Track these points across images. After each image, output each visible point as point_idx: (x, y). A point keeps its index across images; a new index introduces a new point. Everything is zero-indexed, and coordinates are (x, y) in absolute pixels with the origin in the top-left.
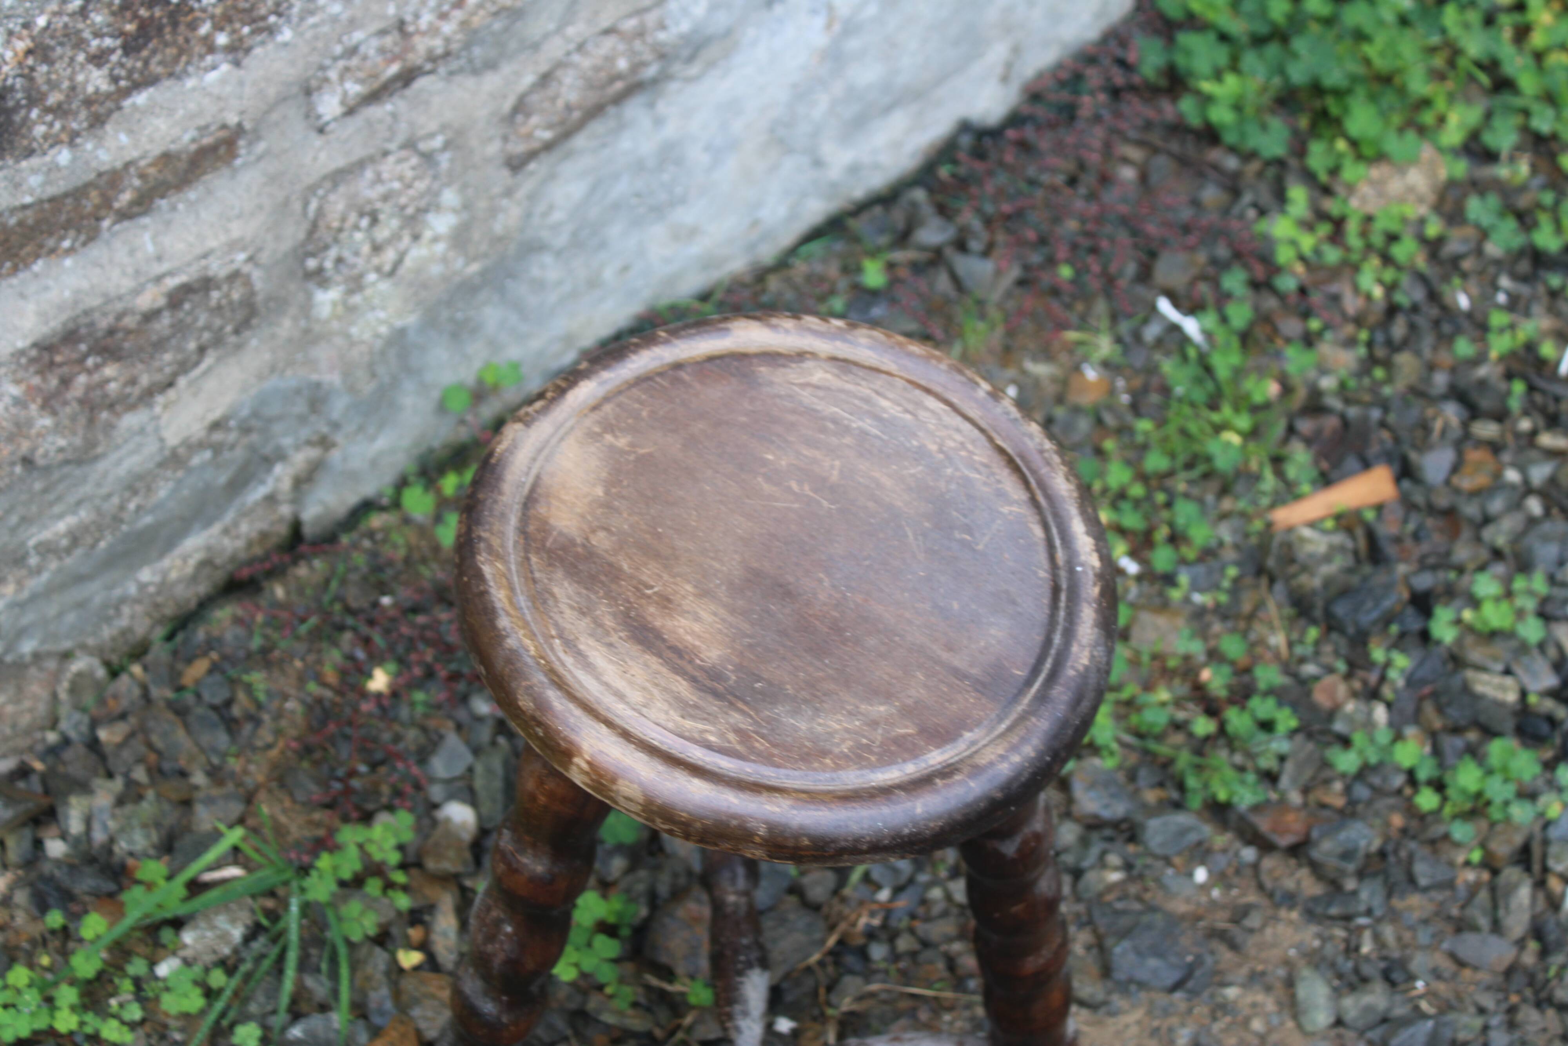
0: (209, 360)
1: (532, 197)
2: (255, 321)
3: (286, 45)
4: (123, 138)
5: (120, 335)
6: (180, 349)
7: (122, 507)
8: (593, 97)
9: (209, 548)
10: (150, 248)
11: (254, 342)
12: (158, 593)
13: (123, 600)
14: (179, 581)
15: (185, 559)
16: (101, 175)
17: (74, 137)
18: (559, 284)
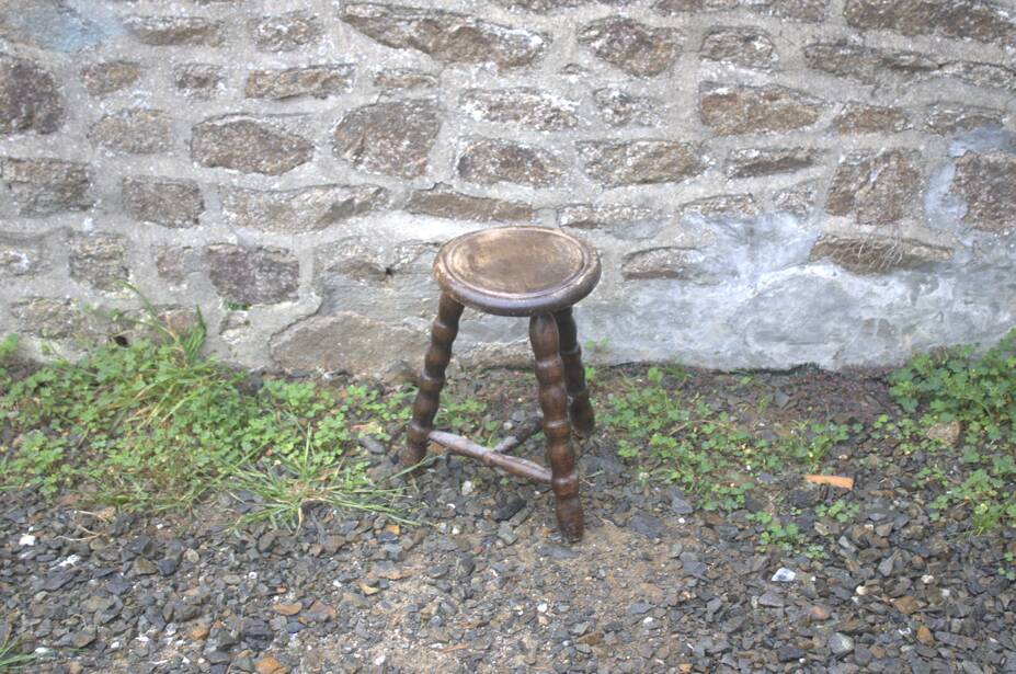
1: (632, 291)
3: (551, 191)
4: (496, 192)
8: (657, 268)
9: (502, 348)
12: (482, 352)
13: (471, 348)
14: (489, 351)
15: (494, 345)
16: (487, 198)
17: (482, 184)
18: (637, 329)
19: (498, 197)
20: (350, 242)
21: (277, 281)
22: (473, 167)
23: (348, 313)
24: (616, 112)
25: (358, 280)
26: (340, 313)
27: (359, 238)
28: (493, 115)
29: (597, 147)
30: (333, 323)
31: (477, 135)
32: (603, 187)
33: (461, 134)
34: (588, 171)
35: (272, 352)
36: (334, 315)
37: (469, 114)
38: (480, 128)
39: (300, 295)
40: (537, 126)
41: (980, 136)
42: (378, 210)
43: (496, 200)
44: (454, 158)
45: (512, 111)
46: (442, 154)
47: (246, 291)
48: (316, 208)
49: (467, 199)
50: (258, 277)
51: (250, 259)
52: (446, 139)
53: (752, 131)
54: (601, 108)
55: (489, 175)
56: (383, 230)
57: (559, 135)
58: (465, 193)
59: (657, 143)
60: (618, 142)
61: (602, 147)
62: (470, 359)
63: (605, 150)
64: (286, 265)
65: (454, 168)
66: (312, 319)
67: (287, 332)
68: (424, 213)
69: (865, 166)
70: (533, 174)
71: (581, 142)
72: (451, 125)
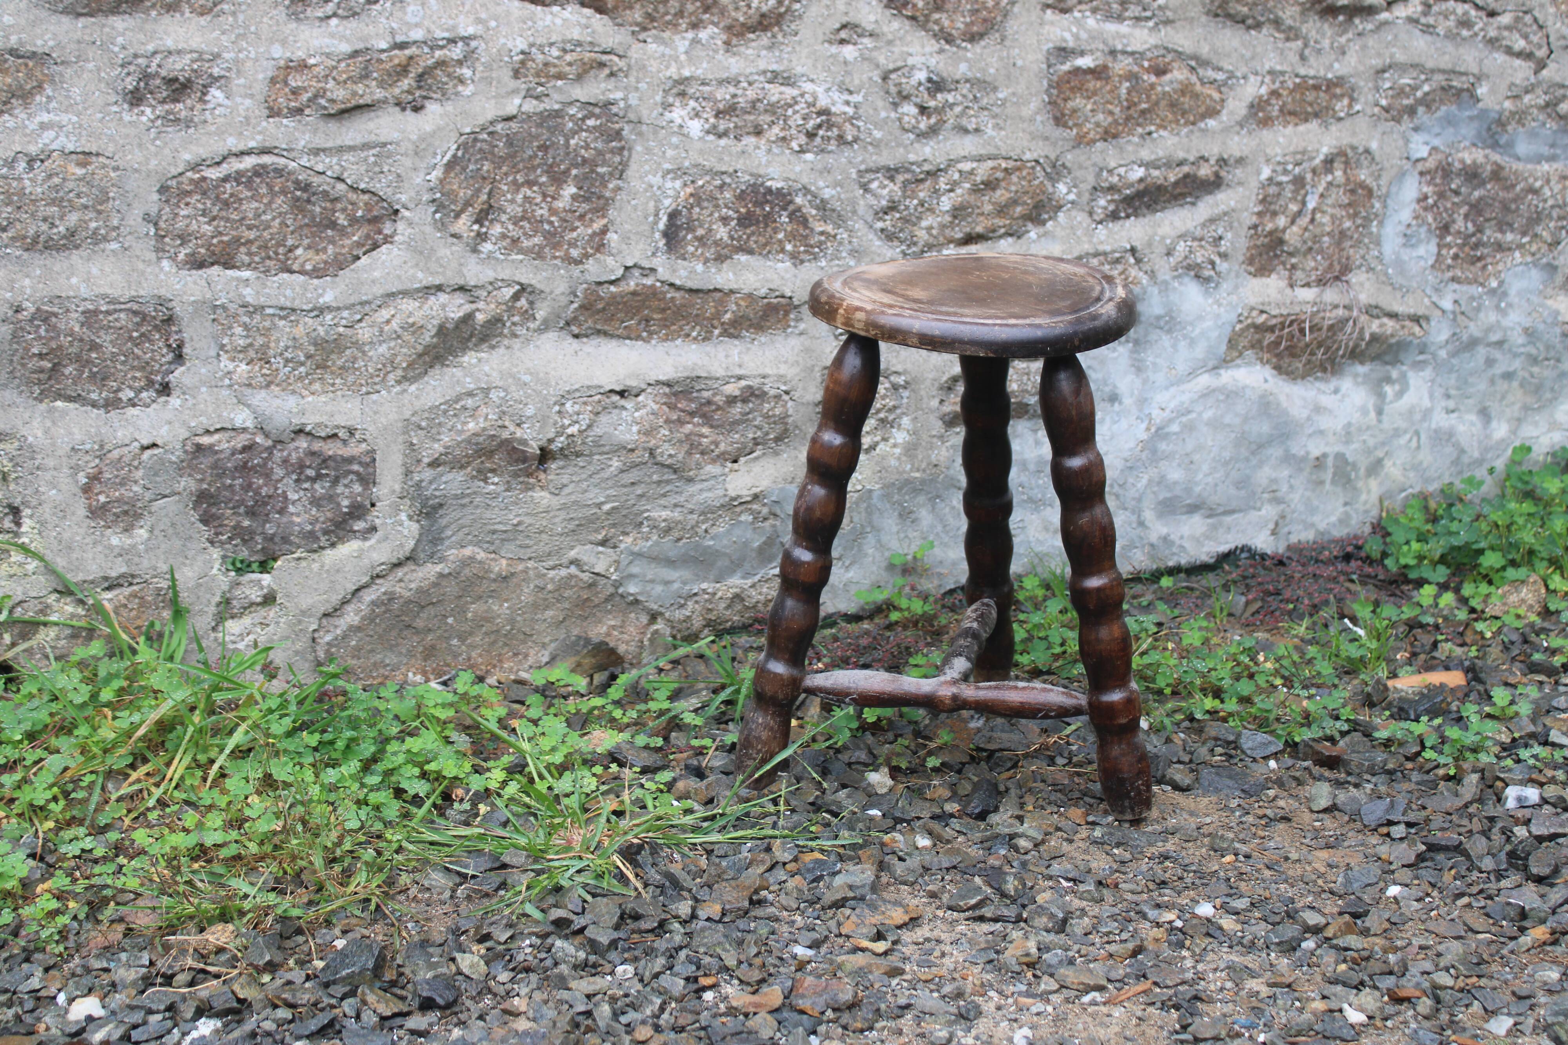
0: (758, 452)
4: (731, 275)
5: (713, 407)
6: (744, 435)
7: (697, 523)
9: (743, 589)
10: (736, 358)
12: (710, 601)
13: (691, 595)
14: (722, 599)
15: (729, 587)
16: (716, 290)
17: (706, 261)
19: (734, 286)
20: (469, 402)
21: (331, 498)
22: (691, 229)
23: (468, 551)
24: (923, 110)
25: (485, 480)
26: (452, 554)
27: (486, 391)
28: (722, 125)
29: (892, 179)
30: (441, 575)
31: (696, 166)
32: (905, 254)
33: (667, 166)
34: (880, 225)
35: (321, 655)
36: (442, 560)
37: (681, 126)
38: (701, 152)
39: (378, 522)
40: (795, 145)
41: (1449, 121)
42: (515, 335)
43: (732, 292)
44: (657, 215)
45: (752, 118)
46: (635, 208)
47: (270, 529)
48: (407, 336)
49: (678, 295)
50: (293, 496)
51: (278, 455)
52: (641, 177)
53: (1131, 133)
54: (895, 105)
55: (716, 243)
56: (528, 372)
57: (830, 159)
58: (678, 282)
59: (990, 164)
60: (926, 167)
61: (900, 178)
63: (905, 184)
64: (350, 460)
65: (657, 235)
66: (400, 573)
67: (349, 608)
68: (599, 332)
69: (1299, 182)
70: (791, 237)
71: (868, 171)
72: (648, 151)
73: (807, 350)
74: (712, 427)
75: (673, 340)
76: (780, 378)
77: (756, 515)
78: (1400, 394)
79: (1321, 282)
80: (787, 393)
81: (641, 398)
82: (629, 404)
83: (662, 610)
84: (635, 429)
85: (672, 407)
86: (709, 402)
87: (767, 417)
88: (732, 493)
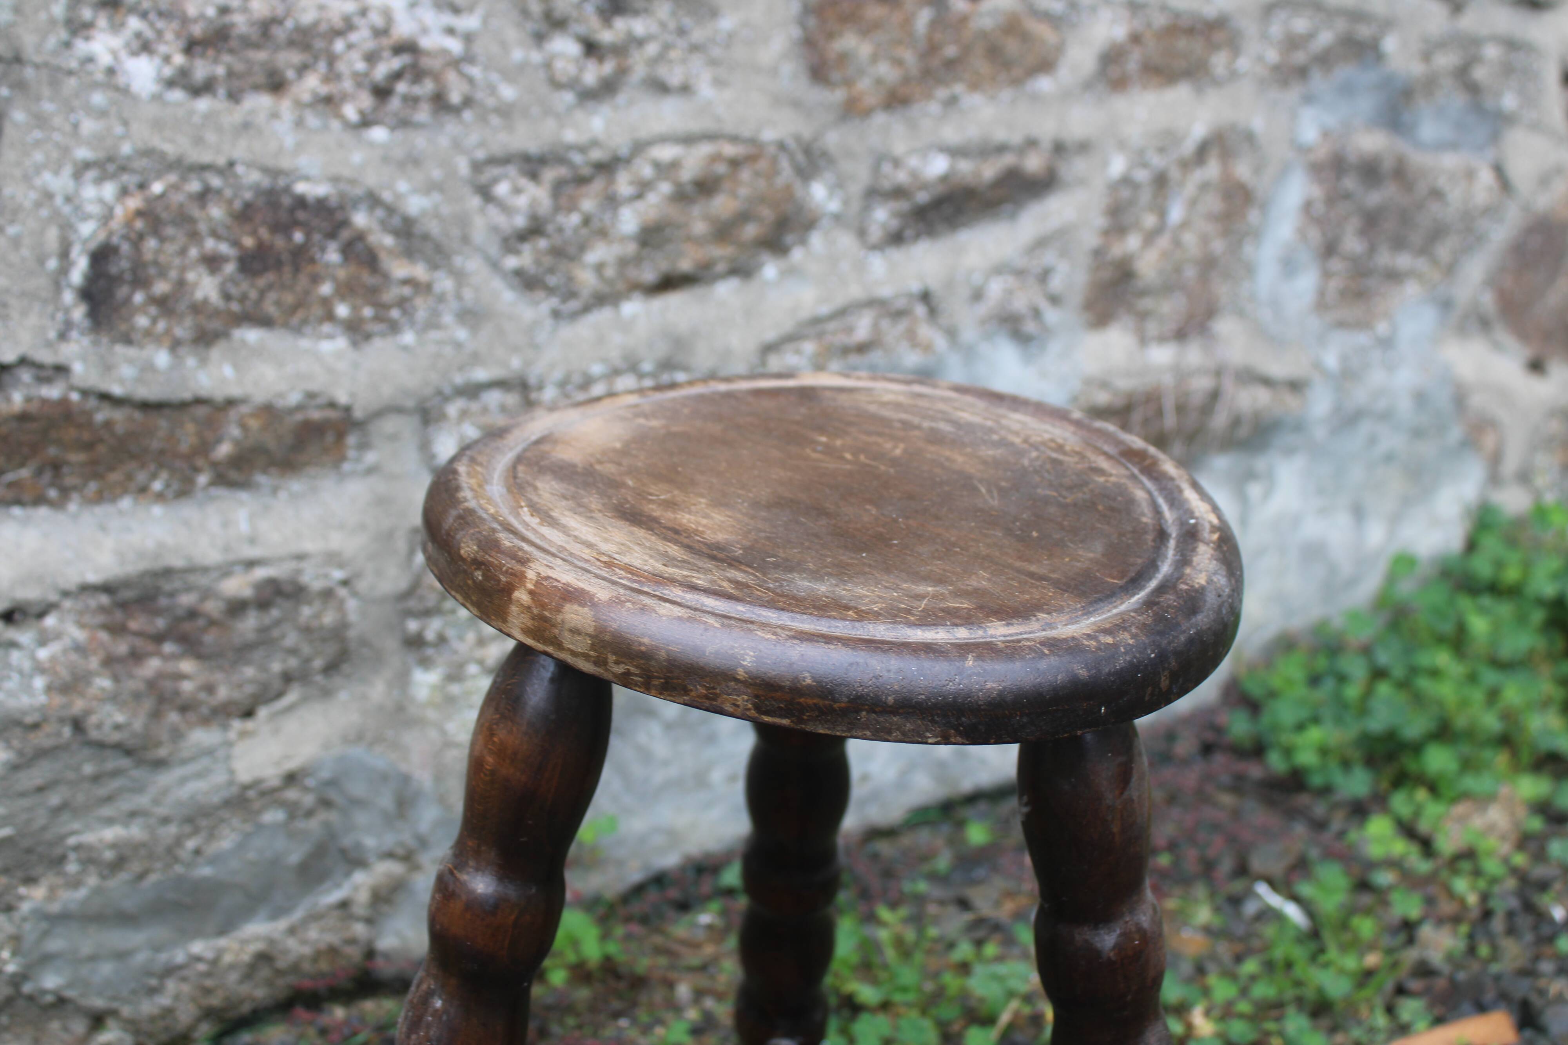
0: (292, 696)
2: (346, 668)
3: (405, 348)
4: (228, 371)
5: (201, 622)
6: (263, 668)
7: (179, 841)
9: (271, 942)
10: (244, 528)
11: (343, 696)
12: (208, 974)
13: (170, 971)
14: (232, 967)
15: (245, 942)
16: (199, 401)
17: (175, 345)
18: (666, 763)
19: (235, 391)
22: (140, 281)
24: (591, 48)
28: (201, 70)
29: (534, 176)
31: (148, 153)
32: (556, 314)
33: (83, 153)
34: (511, 262)
37: (111, 71)
38: (157, 125)
40: (350, 112)
43: (230, 403)
44: (64, 254)
45: (261, 56)
46: (16, 242)
49: (118, 415)
52: (27, 179)
53: (929, 96)
54: (539, 38)
55: (197, 308)
57: (420, 141)
58: (117, 390)
59: (705, 149)
60: (596, 155)
61: (550, 175)
62: (168, 1012)
63: (558, 188)
65: (68, 297)
69: (1161, 181)
70: (346, 290)
71: (493, 161)
72: (41, 121)
73: (381, 502)
74: (200, 656)
75: (114, 499)
76: (333, 558)
77: (293, 810)
78: (1267, 494)
79: (1180, 335)
80: (345, 583)
81: (50, 621)
82: (25, 636)
83: (115, 1005)
84: (39, 683)
85: (117, 630)
86: (193, 614)
87: (307, 631)
88: (244, 776)
